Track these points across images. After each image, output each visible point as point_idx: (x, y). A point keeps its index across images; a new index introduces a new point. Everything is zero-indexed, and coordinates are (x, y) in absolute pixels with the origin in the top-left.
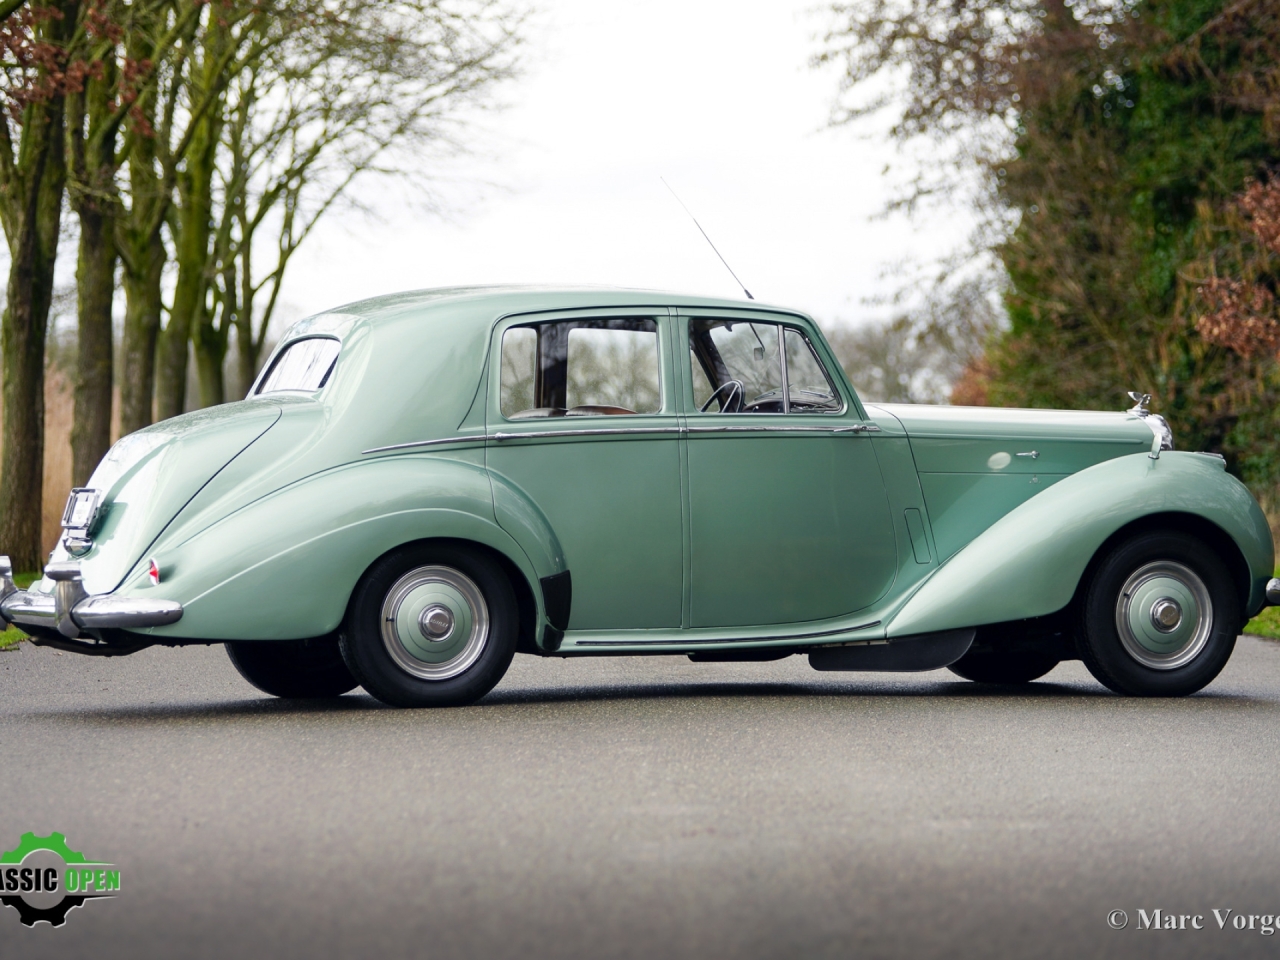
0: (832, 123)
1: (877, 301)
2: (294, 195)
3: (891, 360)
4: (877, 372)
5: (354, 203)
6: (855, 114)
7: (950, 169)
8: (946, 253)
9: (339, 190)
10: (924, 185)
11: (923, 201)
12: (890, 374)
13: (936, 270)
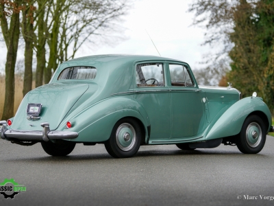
0: (194, 24)
1: (203, 63)
2: (76, 39)
3: (206, 76)
4: (203, 79)
5: (90, 41)
6: (199, 22)
7: (219, 34)
8: (218, 52)
9: (86, 38)
10: (213, 38)
11: (213, 41)
12: (206, 79)
13: (215, 56)
